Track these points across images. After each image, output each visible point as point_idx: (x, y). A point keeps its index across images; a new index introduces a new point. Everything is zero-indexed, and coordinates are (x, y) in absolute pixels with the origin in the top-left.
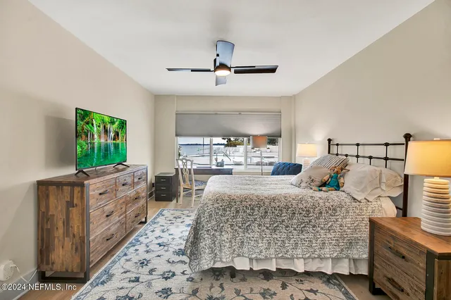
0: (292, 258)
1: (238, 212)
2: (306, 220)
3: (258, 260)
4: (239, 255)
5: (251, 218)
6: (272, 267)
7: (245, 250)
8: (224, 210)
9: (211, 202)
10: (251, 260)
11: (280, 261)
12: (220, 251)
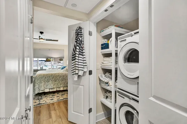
0: (60, 87)
1: (46, 78)
2: (63, 78)
3: (51, 89)
4: (46, 89)
5: (49, 79)
6: (55, 90)
7: (48, 87)
8: (42, 77)
9: (38, 76)
10: (49, 89)
11: (57, 88)
12: (41, 88)
